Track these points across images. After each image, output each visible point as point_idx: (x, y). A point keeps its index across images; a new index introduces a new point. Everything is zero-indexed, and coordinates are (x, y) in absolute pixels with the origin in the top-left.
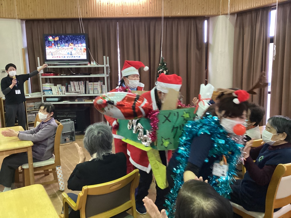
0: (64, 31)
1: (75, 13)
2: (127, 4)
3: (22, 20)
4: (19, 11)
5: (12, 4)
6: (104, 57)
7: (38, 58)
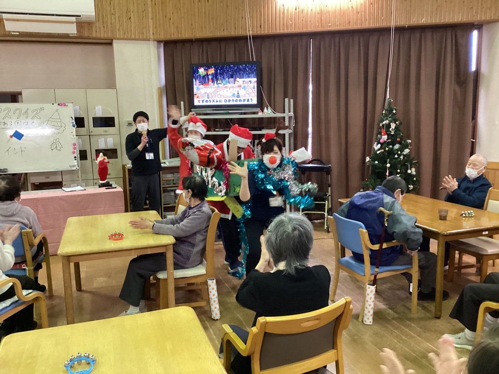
0: (223, 57)
1: (241, 27)
2: (330, 8)
3: (159, 42)
4: (156, 27)
5: (145, 17)
6: (287, 100)
7: (182, 103)
